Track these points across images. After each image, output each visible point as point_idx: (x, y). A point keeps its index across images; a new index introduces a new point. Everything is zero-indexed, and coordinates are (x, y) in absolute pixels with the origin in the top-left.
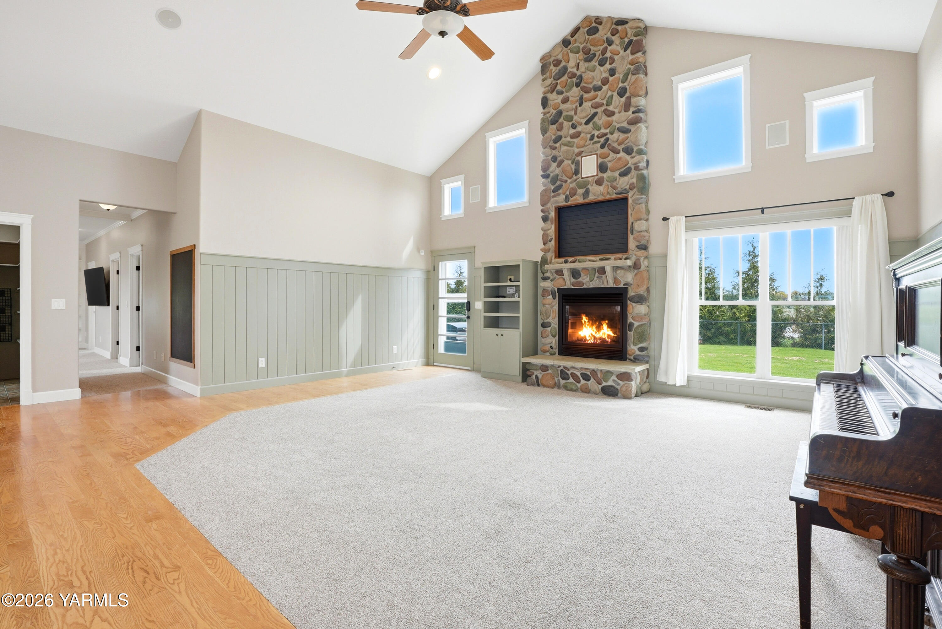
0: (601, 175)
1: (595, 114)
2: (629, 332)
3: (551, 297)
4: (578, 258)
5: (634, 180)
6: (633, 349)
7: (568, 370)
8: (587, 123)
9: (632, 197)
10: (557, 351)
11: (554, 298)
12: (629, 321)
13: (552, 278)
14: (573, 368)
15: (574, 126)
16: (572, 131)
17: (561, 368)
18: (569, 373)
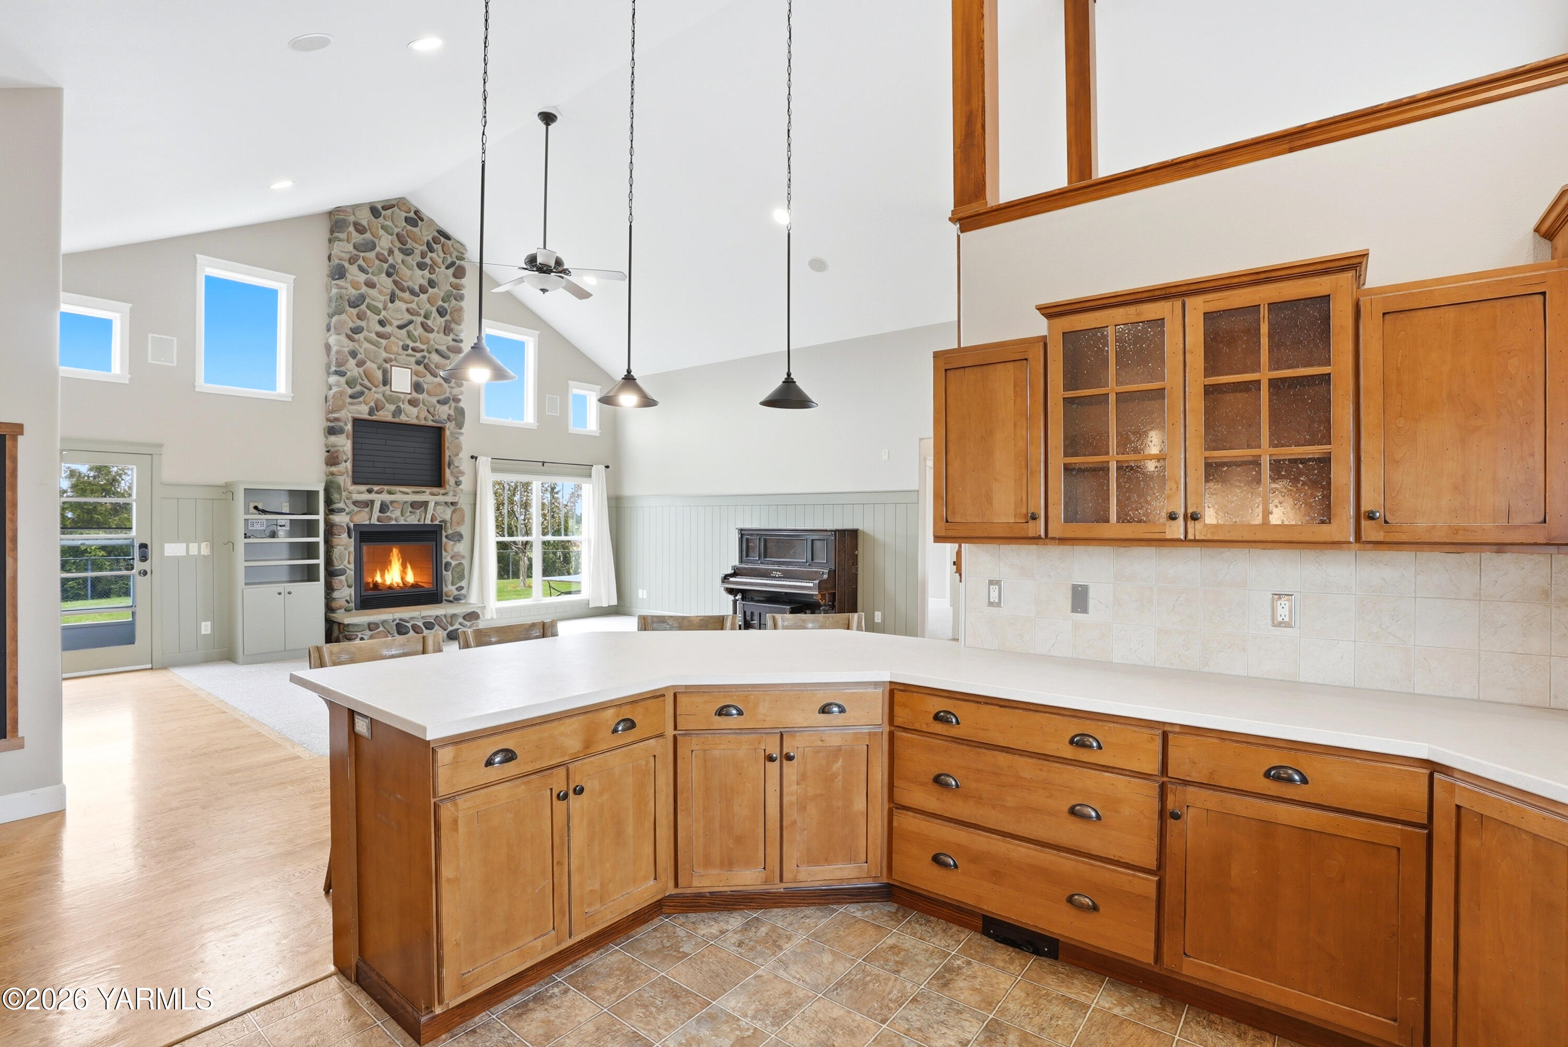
0: (415, 395)
1: (411, 322)
2: (444, 572)
3: (346, 535)
4: (386, 488)
5: (452, 412)
6: (449, 589)
7: (409, 622)
8: (401, 327)
9: (450, 428)
10: (353, 605)
11: (350, 537)
12: (444, 561)
13: (347, 510)
14: (412, 618)
15: (382, 323)
16: (379, 328)
17: (397, 621)
18: (409, 625)
